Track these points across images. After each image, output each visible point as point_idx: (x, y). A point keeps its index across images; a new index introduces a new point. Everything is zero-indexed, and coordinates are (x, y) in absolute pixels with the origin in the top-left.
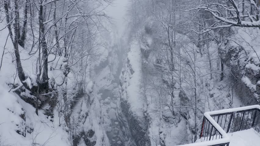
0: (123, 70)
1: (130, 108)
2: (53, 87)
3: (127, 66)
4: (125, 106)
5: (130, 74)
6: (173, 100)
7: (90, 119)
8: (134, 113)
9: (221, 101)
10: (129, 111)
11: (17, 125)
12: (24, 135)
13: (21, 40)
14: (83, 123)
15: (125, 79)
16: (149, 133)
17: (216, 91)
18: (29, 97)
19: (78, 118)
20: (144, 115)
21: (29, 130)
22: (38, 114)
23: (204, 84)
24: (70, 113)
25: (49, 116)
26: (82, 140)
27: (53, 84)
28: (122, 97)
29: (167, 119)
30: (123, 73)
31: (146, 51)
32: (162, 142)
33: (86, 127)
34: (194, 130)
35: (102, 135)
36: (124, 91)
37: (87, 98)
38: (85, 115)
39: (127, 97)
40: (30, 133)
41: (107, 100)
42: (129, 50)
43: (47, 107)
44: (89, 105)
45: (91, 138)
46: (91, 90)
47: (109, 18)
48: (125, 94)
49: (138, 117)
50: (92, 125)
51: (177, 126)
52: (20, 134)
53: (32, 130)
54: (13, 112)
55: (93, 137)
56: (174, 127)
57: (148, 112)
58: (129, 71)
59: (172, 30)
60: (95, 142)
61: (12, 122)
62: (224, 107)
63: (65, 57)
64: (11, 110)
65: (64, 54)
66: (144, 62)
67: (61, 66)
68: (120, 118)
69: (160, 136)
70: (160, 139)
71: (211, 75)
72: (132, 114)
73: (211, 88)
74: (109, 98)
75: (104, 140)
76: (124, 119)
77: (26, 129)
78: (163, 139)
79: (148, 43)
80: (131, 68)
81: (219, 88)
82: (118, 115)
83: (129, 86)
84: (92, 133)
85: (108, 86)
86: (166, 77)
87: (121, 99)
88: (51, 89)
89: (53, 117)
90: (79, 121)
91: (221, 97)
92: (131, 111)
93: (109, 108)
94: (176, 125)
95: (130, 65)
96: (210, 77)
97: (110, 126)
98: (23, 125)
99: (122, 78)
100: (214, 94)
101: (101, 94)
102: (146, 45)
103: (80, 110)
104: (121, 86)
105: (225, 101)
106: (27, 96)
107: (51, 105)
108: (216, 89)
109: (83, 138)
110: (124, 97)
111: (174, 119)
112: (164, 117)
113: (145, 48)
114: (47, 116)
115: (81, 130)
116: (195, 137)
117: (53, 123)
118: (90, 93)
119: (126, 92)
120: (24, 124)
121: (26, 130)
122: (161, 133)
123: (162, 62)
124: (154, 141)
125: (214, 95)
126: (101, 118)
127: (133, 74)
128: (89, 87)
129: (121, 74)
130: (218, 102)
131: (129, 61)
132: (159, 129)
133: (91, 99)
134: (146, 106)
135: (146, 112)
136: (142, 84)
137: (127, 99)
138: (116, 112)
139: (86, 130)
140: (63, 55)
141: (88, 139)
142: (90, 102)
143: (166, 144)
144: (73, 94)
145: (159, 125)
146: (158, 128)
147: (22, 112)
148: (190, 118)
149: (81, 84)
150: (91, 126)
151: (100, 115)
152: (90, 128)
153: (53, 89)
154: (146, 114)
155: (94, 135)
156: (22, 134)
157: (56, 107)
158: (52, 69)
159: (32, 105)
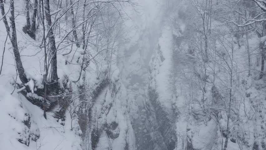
0: (153, 56)
1: (158, 98)
2: (65, 85)
3: (157, 53)
4: (153, 95)
5: (160, 61)
6: (205, 95)
7: (114, 109)
8: (162, 104)
9: (258, 103)
10: (157, 101)
11: (19, 134)
12: (27, 144)
13: (31, 30)
14: (106, 115)
15: (155, 66)
16: (176, 128)
17: (253, 91)
18: (36, 99)
19: (101, 109)
20: (172, 107)
21: (34, 137)
22: (47, 118)
23: (241, 80)
24: (91, 106)
25: (59, 118)
26: (104, 132)
27: (66, 82)
28: (151, 85)
29: (196, 116)
30: (153, 59)
31: (178, 37)
32: (189, 141)
33: (110, 118)
34: (225, 133)
35: (127, 126)
36: (153, 79)
37: (112, 87)
38: (109, 106)
39: (156, 86)
40: (35, 140)
41: (135, 86)
42: (160, 35)
43: (57, 109)
44: (115, 94)
45: (114, 130)
46: (117, 78)
47: (134, 5)
48: (154, 82)
49: (165, 108)
50: (116, 117)
51: (207, 125)
52: (23, 143)
53: (38, 137)
54: (15, 118)
55: (117, 129)
56: (204, 125)
57: (176, 105)
58: (159, 58)
59: (208, 16)
60: (119, 134)
61: (14, 129)
62: (261, 110)
63: (83, 48)
64: (13, 116)
65: (83, 46)
66: (176, 49)
67: (79, 58)
68: (147, 106)
69: (187, 133)
70: (188, 137)
71: (249, 71)
72: (160, 105)
73: (248, 87)
74: (138, 84)
75: (128, 132)
76: (152, 108)
77: (30, 136)
78: (191, 137)
79: (181, 29)
80: (161, 55)
81: (258, 87)
82: (145, 104)
83: (158, 74)
84: (115, 125)
85: (137, 71)
86: (198, 69)
87: (150, 88)
88: (63, 88)
89: (64, 120)
90: (102, 113)
91: (258, 98)
92: (159, 101)
93: (136, 95)
94: (206, 123)
95: (160, 51)
96: (247, 74)
97: (138, 113)
98: (26, 133)
99: (152, 65)
100: (251, 93)
101: (130, 79)
102: (179, 31)
103: (103, 101)
104: (151, 73)
105: (263, 103)
106: (34, 98)
107: (62, 106)
108: (253, 88)
109: (105, 130)
110: (153, 85)
111: (204, 116)
112: (193, 114)
113: (178, 34)
114: (57, 119)
115: (103, 123)
116: (226, 141)
117: (64, 126)
118: (116, 81)
119: (155, 80)
120: (27, 131)
121: (30, 138)
122: (188, 130)
123: (195, 52)
124: (180, 138)
125: (251, 95)
126: (127, 107)
127: (163, 62)
128: (114, 75)
129: (151, 61)
130: (255, 104)
131: (159, 47)
132: (187, 126)
133: (117, 87)
134: (175, 98)
135: (174, 104)
136: (172, 74)
137: (155, 88)
138: (144, 100)
139: (109, 122)
140: (81, 46)
141: (111, 131)
142: (115, 91)
143: (193, 144)
144: (97, 84)
145: (187, 120)
146: (186, 124)
147: (26, 118)
148: (222, 118)
149: (106, 73)
150: (114, 118)
151: (126, 104)
152: (113, 119)
153: (65, 89)
154: (174, 106)
155: (118, 127)
156: (25, 143)
157: (69, 108)
158: (68, 63)
159: (40, 107)
